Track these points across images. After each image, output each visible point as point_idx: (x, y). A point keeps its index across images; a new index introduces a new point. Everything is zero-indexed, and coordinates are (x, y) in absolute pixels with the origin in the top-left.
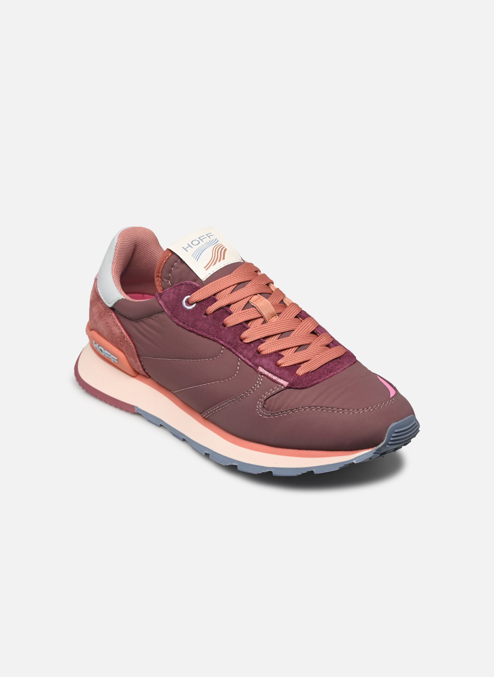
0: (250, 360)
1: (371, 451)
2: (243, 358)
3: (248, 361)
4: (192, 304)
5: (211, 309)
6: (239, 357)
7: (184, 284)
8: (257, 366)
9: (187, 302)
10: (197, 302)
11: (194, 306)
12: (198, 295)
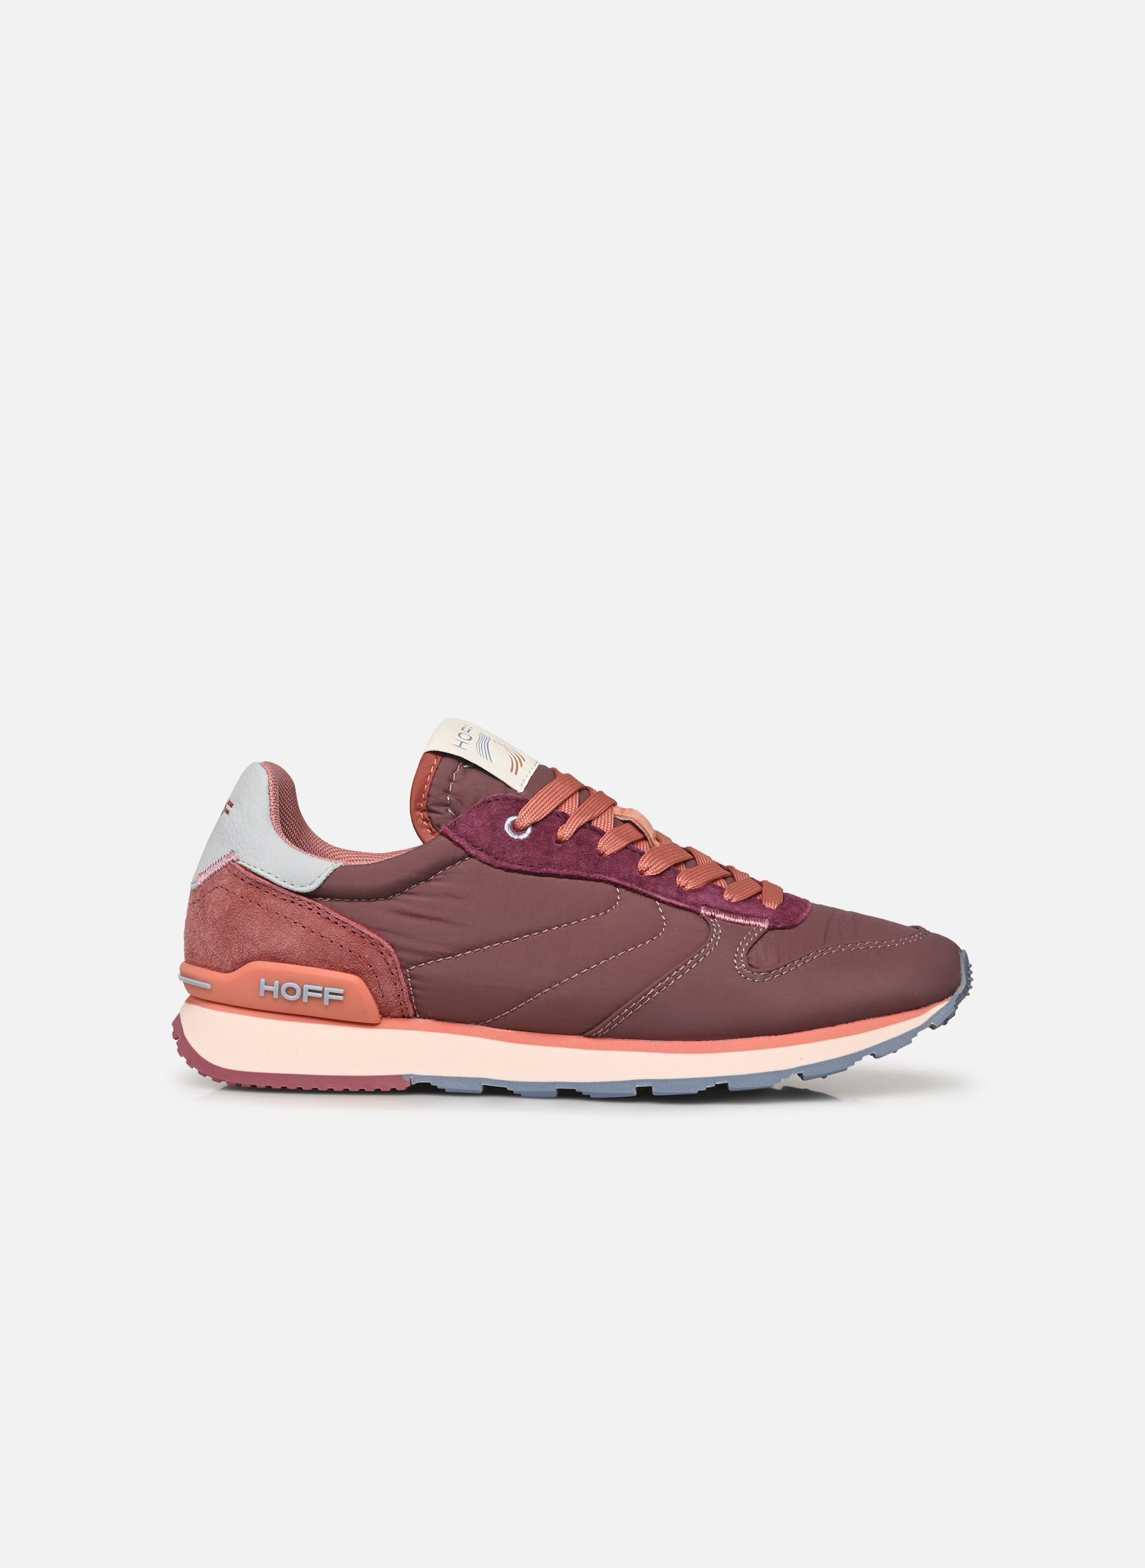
0: (677, 899)
1: (948, 1004)
2: (663, 898)
3: (674, 902)
4: (525, 830)
5: (565, 832)
6: (656, 899)
7: (491, 799)
8: (698, 906)
9: (514, 827)
10: (533, 825)
11: (529, 831)
12: (528, 815)
